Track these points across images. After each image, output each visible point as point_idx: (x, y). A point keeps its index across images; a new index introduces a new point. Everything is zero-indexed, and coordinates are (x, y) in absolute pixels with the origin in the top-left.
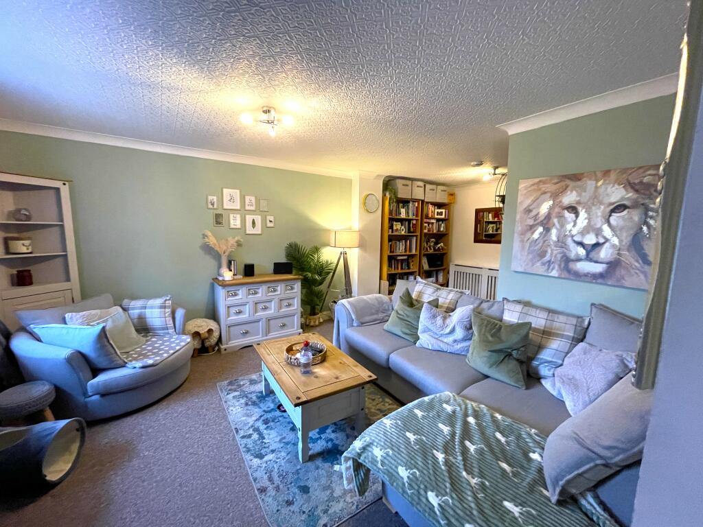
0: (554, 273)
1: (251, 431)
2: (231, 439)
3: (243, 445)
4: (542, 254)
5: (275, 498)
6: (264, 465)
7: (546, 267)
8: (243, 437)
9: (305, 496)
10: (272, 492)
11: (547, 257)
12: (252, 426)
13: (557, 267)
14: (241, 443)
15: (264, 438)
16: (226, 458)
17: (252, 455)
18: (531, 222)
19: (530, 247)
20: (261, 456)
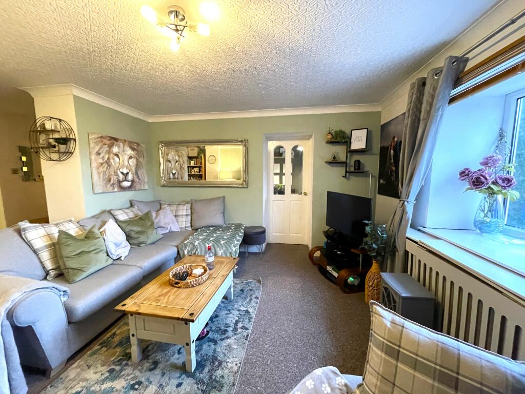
0: (116, 190)
1: (240, 330)
2: (254, 334)
3: (250, 323)
4: (109, 180)
5: (254, 293)
6: (249, 306)
7: (112, 187)
8: (247, 329)
9: (244, 289)
10: (254, 296)
11: (112, 182)
12: (235, 334)
13: (116, 187)
14: (250, 326)
15: (237, 321)
16: (264, 323)
17: (250, 315)
18: (101, 161)
19: (103, 176)
20: (247, 312)
